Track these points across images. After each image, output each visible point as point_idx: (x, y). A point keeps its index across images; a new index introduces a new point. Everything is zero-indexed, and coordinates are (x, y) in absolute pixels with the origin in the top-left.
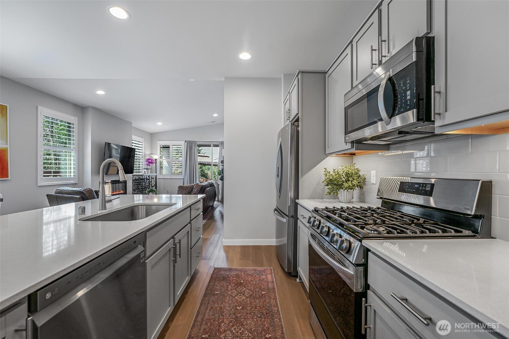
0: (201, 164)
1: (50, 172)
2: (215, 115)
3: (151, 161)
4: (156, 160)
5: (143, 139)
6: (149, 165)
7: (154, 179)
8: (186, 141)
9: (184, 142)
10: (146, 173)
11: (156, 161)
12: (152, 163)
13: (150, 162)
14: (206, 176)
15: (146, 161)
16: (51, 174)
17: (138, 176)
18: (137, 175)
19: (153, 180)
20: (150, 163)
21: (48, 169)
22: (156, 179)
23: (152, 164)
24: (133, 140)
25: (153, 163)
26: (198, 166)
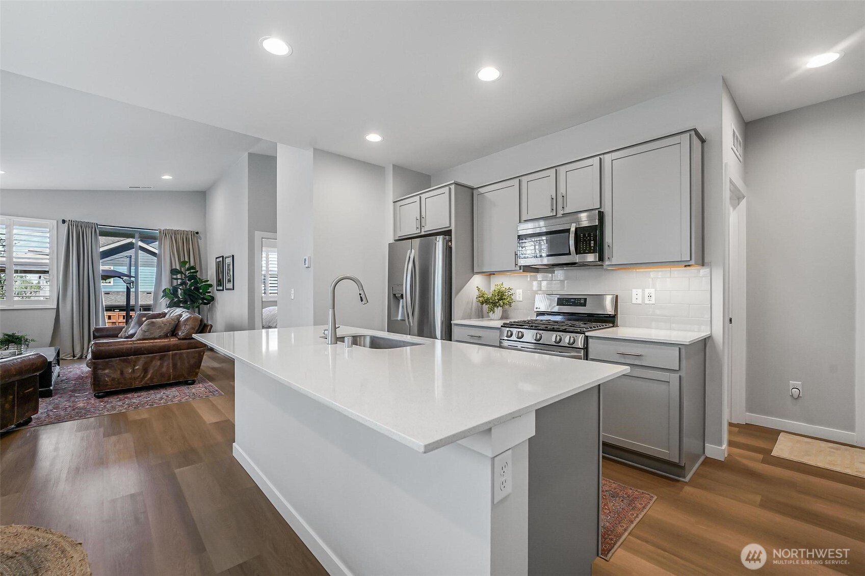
2: (167, 177)
9: (55, 221)
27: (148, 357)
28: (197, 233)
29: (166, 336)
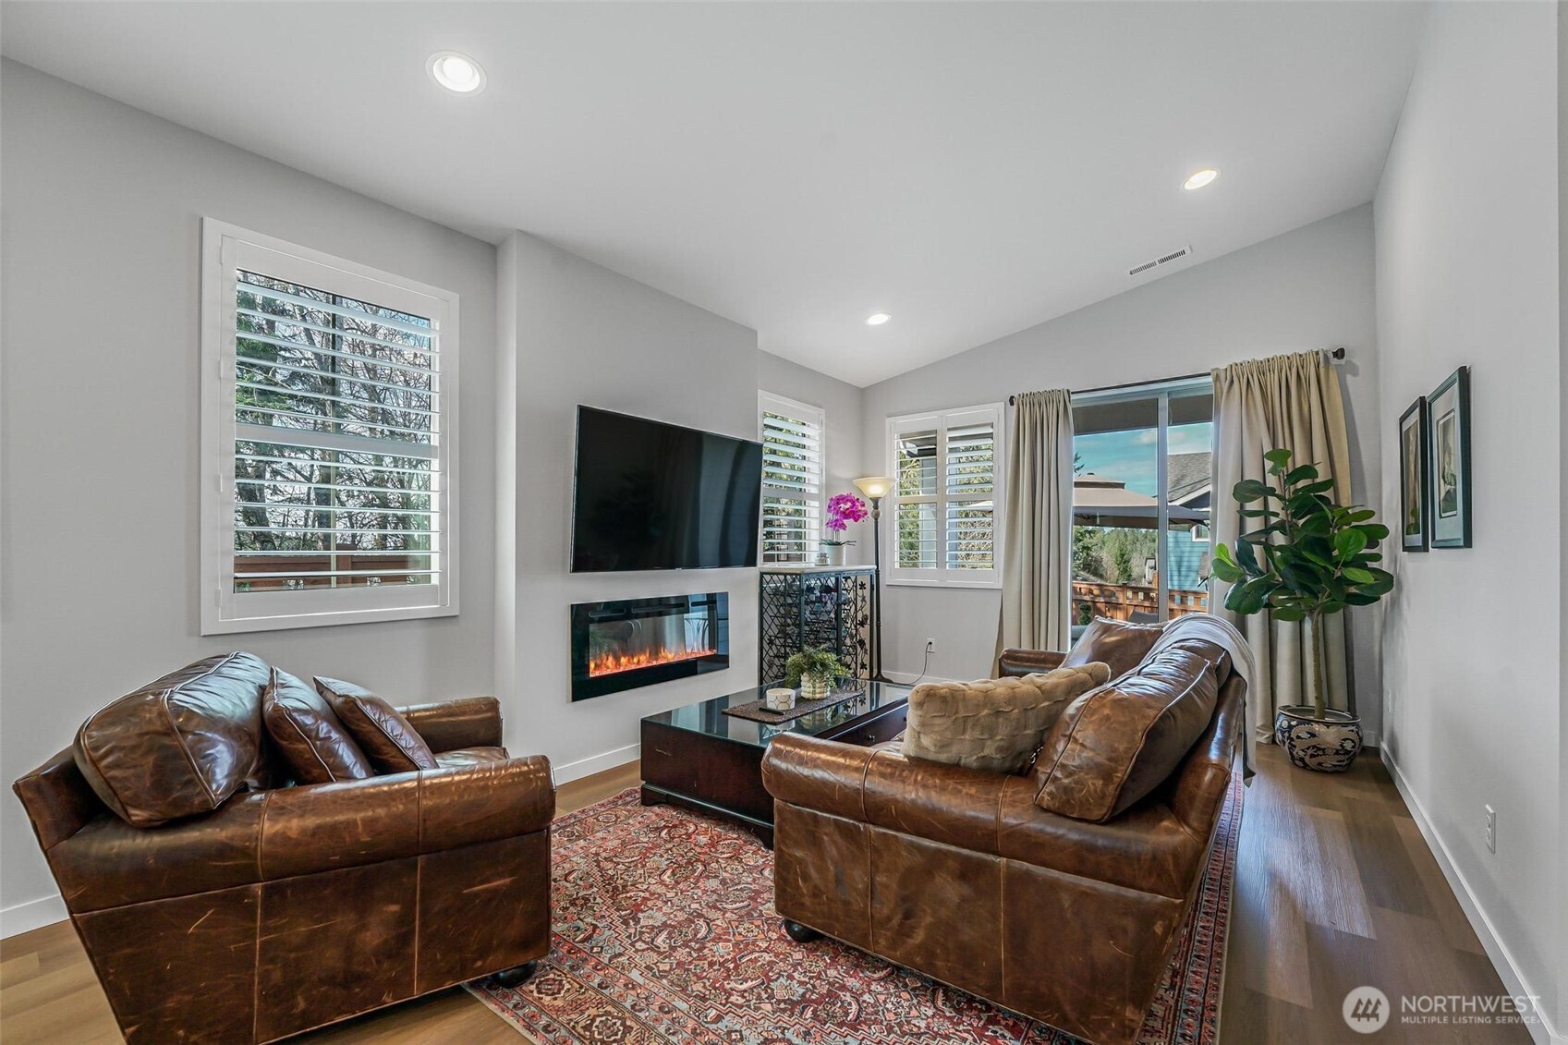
0: (1086, 518)
1: (323, 563)
2: (1201, 179)
3: (849, 505)
4: (876, 501)
5: (823, 411)
6: (843, 526)
7: (867, 592)
8: (1012, 397)
9: (1003, 404)
10: (829, 561)
11: (876, 507)
12: (854, 514)
13: (846, 510)
14: (1096, 569)
15: (830, 507)
16: (330, 570)
17: (785, 575)
18: (777, 574)
19: (860, 592)
20: (846, 515)
21: (281, 547)
22: (875, 588)
23: (856, 521)
24: (765, 415)
25: (859, 517)
26: (1071, 530)
27: (921, 849)
28: (1340, 354)
29: (987, 774)
